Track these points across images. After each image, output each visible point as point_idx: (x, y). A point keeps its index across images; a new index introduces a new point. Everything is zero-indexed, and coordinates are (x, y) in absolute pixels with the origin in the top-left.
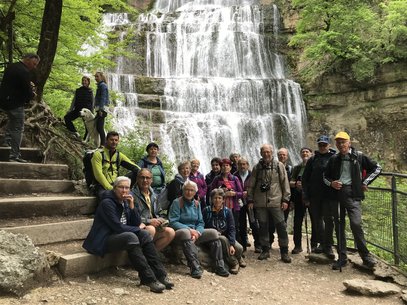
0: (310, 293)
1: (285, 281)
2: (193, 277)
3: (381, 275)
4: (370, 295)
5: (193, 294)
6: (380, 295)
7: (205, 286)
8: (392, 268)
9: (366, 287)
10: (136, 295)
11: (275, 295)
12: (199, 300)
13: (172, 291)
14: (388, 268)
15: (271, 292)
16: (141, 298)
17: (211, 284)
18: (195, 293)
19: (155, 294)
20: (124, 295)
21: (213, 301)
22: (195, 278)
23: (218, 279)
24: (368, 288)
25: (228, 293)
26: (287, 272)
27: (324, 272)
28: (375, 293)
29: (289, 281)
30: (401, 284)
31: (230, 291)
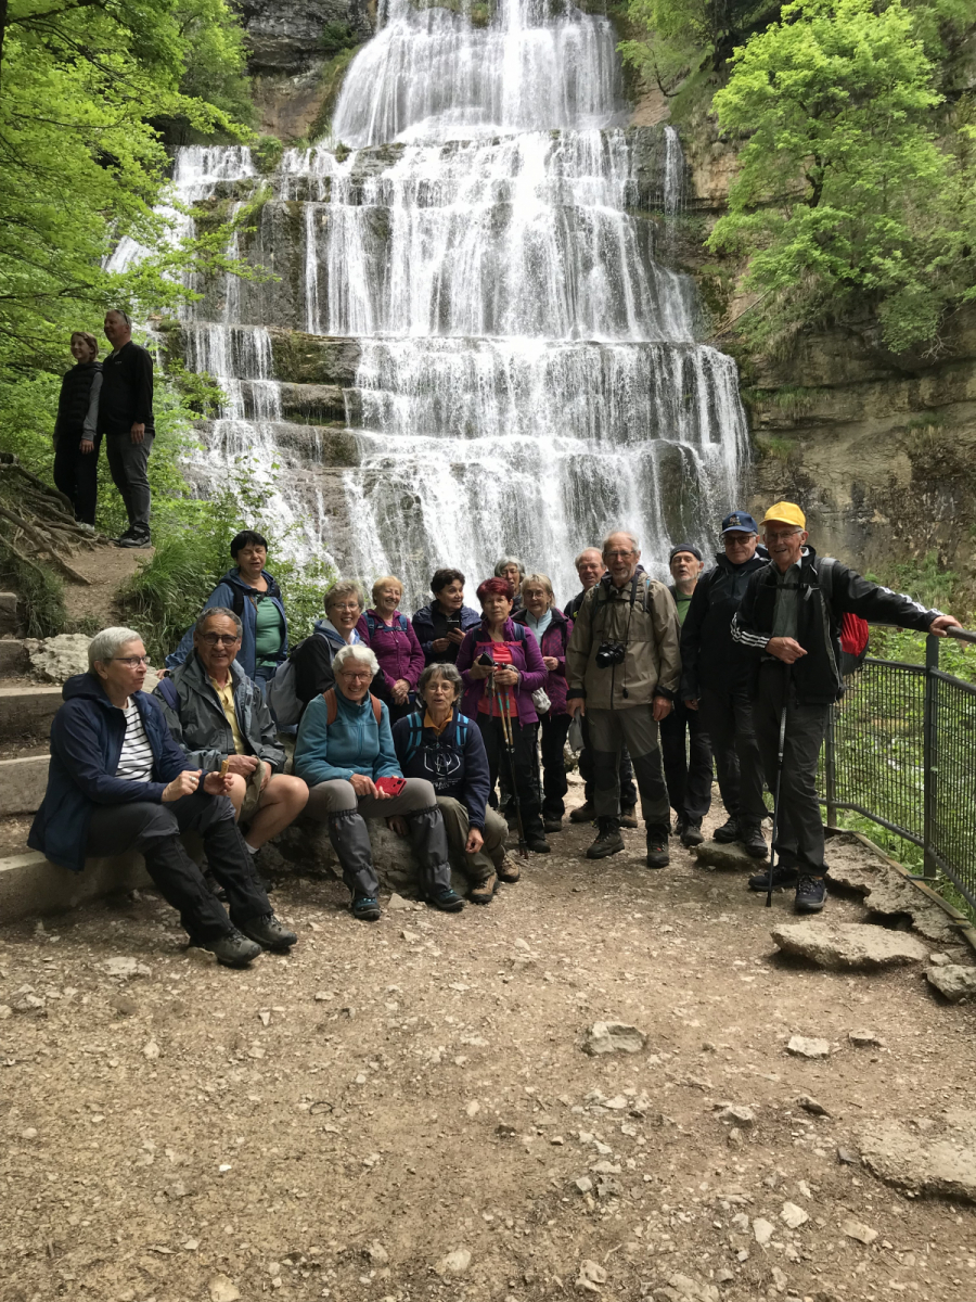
0: (679, 961)
1: (617, 925)
2: (356, 917)
3: (882, 909)
4: (841, 967)
5: (342, 970)
6: (869, 969)
7: (385, 942)
8: (915, 889)
9: (831, 945)
10: (173, 976)
11: (578, 969)
12: (353, 990)
13: (283, 961)
14: (903, 887)
15: (567, 960)
16: (183, 987)
17: (402, 936)
18: (348, 967)
19: (229, 972)
20: (134, 977)
21: (393, 991)
22: (361, 918)
23: (429, 919)
24: (839, 948)
25: (445, 963)
26: (630, 895)
27: (731, 896)
28: (854, 962)
29: (629, 924)
30: (929, 934)
31: (452, 957)
